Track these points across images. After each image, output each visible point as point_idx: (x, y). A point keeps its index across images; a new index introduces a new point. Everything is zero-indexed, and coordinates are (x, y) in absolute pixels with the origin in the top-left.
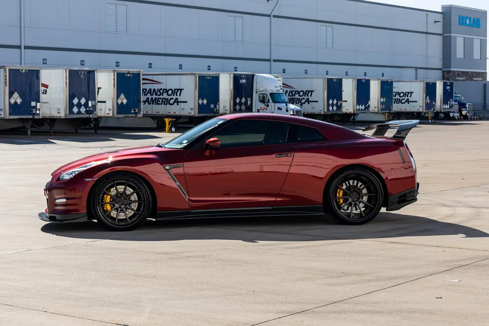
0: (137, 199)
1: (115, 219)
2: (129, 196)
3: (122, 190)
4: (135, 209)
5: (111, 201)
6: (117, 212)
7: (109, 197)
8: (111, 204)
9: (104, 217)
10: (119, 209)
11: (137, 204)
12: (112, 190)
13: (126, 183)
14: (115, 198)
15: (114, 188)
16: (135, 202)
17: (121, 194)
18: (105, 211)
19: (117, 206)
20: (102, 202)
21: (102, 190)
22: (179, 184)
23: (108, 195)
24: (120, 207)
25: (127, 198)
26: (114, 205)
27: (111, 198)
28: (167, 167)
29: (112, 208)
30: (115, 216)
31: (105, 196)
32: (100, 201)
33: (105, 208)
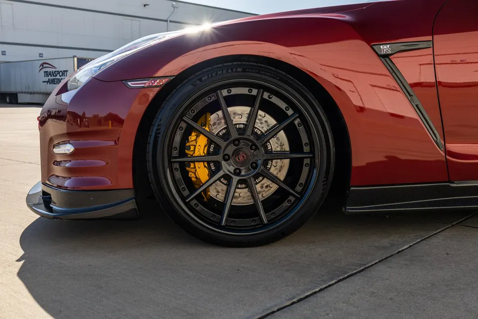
0: (287, 148)
1: (222, 205)
2: (264, 138)
3: (244, 120)
4: (282, 176)
5: (209, 154)
6: (229, 185)
7: (202, 141)
8: (209, 163)
9: (186, 204)
10: (236, 179)
11: (287, 162)
12: (213, 118)
13: (254, 98)
14: (223, 144)
15: (220, 113)
16: (281, 155)
17: (242, 131)
18: (191, 185)
19: (227, 168)
20: (183, 154)
21: (181, 119)
22: (418, 103)
23: (199, 133)
24: (237, 173)
25: (258, 144)
26: (219, 167)
27: (210, 142)
28: (385, 48)
29: (212, 174)
30: (220, 197)
31: (193, 137)
32: (175, 153)
33: (191, 175)
